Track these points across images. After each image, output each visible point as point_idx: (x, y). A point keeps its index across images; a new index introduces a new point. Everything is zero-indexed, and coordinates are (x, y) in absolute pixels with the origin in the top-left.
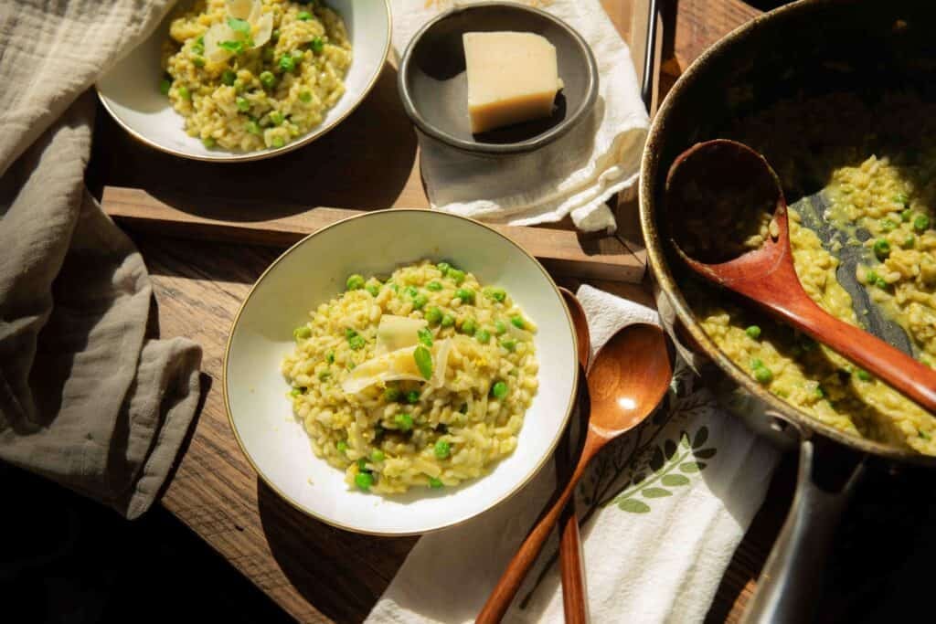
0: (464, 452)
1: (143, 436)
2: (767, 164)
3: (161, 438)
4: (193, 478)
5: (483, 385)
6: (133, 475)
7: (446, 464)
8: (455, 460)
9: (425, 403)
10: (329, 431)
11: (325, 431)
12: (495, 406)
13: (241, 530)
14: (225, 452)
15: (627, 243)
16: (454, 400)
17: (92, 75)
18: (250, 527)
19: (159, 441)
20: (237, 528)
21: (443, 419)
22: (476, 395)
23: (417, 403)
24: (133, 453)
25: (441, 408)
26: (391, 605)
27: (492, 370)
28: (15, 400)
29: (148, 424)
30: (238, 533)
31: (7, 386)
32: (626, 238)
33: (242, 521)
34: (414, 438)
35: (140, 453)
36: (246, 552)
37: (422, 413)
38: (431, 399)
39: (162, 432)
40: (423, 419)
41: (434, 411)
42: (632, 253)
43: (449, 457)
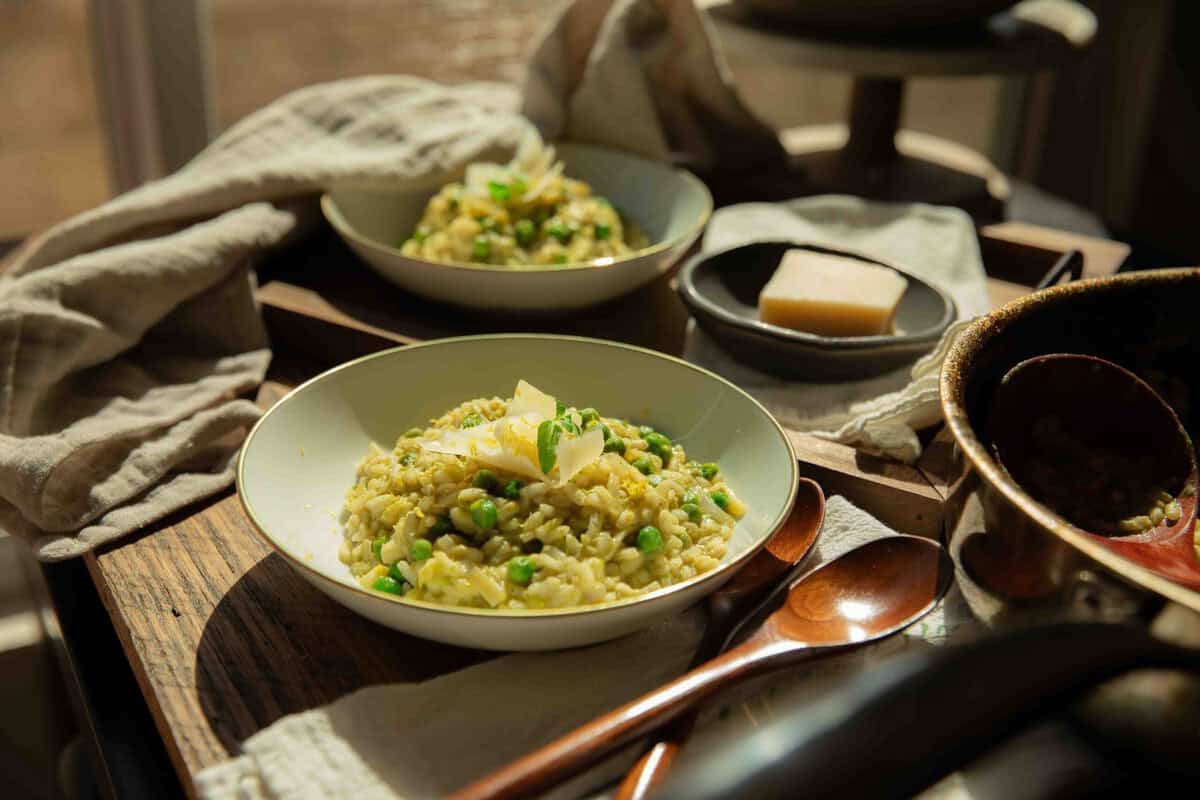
0: (553, 580)
1: (131, 481)
2: (1178, 422)
3: (152, 496)
4: (160, 551)
5: (626, 515)
6: (85, 517)
7: (517, 591)
8: (535, 588)
9: (526, 503)
10: (374, 525)
11: (368, 525)
12: (631, 553)
13: (176, 614)
14: (225, 541)
15: (928, 475)
16: (573, 515)
17: (327, 177)
18: (192, 617)
19: (148, 498)
20: (174, 611)
21: (541, 531)
22: (609, 525)
23: (515, 497)
24: (104, 491)
25: (546, 519)
26: (321, 721)
27: (649, 505)
28: (9, 388)
29: (145, 470)
30: (170, 616)
31: (11, 370)
32: (928, 470)
33: (188, 607)
34: (488, 545)
35: (112, 495)
36: (164, 637)
37: (517, 515)
38: (536, 500)
39: (159, 489)
40: (514, 523)
41: (536, 516)
42: (932, 485)
43: (526, 584)
